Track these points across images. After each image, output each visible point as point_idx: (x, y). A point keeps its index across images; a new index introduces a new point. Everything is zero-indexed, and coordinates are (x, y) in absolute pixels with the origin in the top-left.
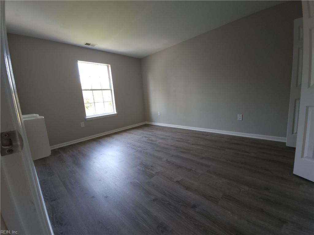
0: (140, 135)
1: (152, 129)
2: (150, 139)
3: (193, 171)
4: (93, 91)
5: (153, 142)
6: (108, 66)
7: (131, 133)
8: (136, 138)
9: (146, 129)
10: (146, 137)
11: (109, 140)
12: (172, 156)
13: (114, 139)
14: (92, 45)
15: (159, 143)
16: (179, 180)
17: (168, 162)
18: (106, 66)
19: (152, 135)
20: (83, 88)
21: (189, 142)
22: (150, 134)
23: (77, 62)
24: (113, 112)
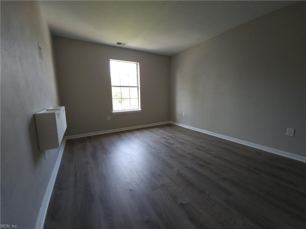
0: (160, 135)
1: (173, 130)
2: (169, 141)
3: (206, 194)
4: (122, 88)
5: (170, 146)
6: (137, 64)
7: (151, 131)
8: (155, 138)
9: (168, 129)
10: (164, 138)
11: (130, 135)
12: (186, 167)
13: (134, 136)
14: (123, 44)
15: (176, 147)
16: (184, 203)
17: (179, 174)
18: (136, 64)
19: (172, 137)
20: (112, 84)
21: (212, 152)
22: (170, 135)
23: (110, 60)
24: (138, 108)
